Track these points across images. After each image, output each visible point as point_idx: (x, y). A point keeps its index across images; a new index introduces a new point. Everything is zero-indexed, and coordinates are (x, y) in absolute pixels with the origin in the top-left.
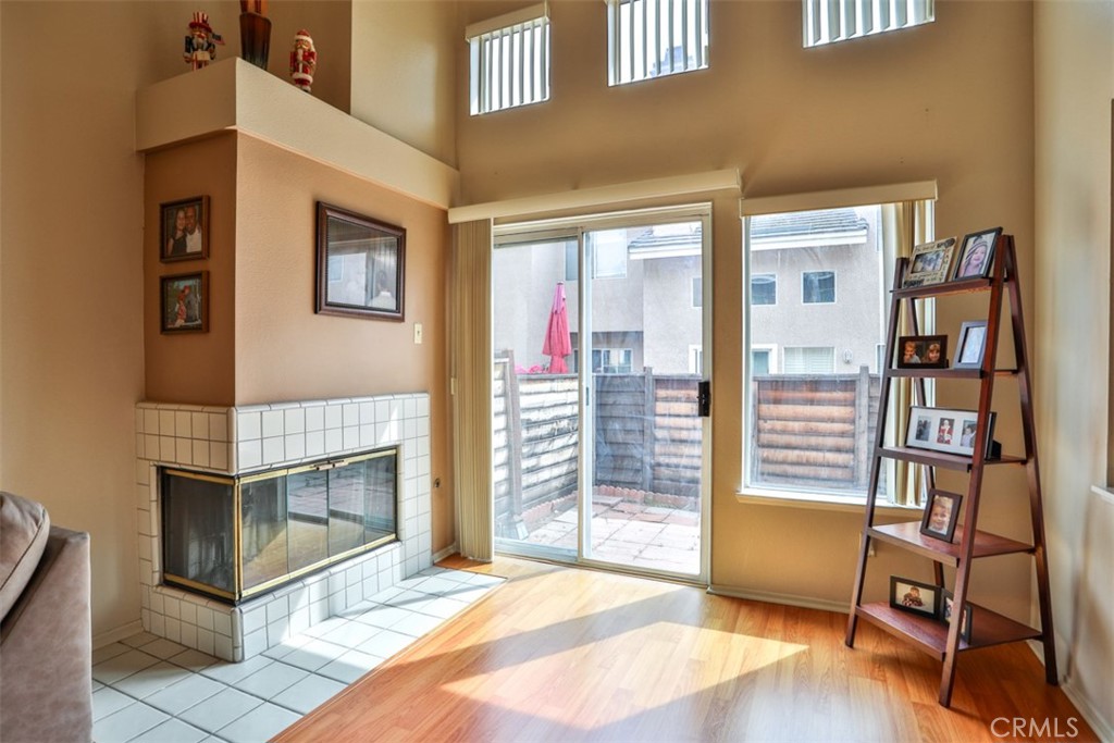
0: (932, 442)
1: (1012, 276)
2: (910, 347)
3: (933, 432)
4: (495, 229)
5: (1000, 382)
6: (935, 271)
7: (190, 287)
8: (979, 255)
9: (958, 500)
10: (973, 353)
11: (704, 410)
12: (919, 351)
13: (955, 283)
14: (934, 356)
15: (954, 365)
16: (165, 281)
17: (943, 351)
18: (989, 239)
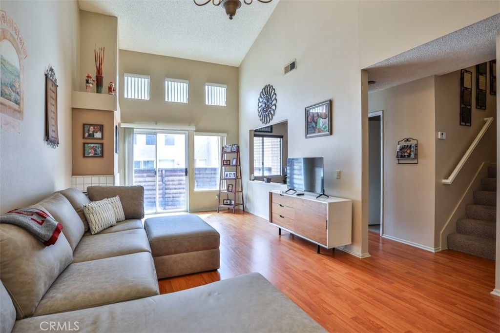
0: (228, 177)
1: (239, 152)
2: (225, 162)
3: (228, 175)
4: (135, 130)
5: (238, 167)
6: (229, 150)
7: (96, 146)
8: (235, 148)
9: (232, 185)
10: (234, 162)
11: (186, 175)
12: (226, 162)
13: (232, 152)
14: (228, 163)
15: (231, 164)
16: (84, 144)
17: (230, 162)
18: (236, 146)
